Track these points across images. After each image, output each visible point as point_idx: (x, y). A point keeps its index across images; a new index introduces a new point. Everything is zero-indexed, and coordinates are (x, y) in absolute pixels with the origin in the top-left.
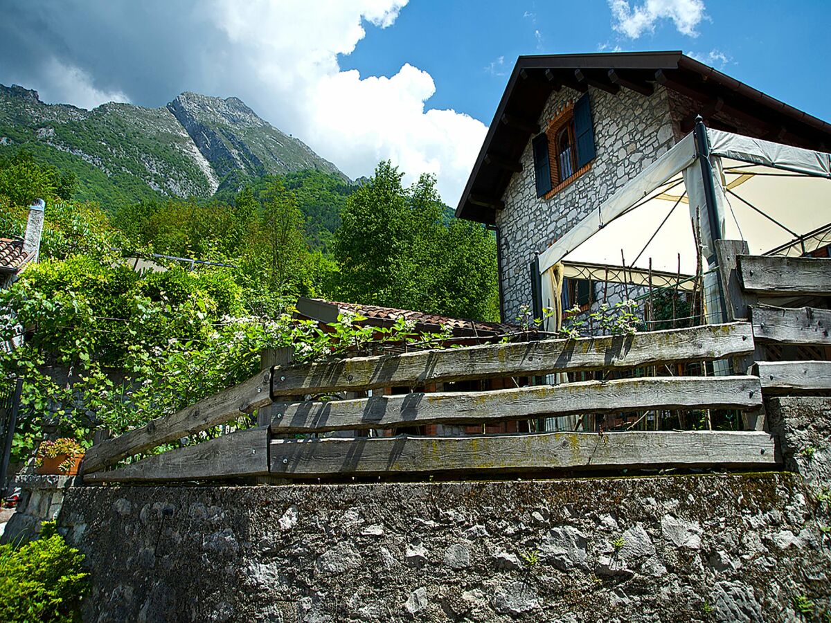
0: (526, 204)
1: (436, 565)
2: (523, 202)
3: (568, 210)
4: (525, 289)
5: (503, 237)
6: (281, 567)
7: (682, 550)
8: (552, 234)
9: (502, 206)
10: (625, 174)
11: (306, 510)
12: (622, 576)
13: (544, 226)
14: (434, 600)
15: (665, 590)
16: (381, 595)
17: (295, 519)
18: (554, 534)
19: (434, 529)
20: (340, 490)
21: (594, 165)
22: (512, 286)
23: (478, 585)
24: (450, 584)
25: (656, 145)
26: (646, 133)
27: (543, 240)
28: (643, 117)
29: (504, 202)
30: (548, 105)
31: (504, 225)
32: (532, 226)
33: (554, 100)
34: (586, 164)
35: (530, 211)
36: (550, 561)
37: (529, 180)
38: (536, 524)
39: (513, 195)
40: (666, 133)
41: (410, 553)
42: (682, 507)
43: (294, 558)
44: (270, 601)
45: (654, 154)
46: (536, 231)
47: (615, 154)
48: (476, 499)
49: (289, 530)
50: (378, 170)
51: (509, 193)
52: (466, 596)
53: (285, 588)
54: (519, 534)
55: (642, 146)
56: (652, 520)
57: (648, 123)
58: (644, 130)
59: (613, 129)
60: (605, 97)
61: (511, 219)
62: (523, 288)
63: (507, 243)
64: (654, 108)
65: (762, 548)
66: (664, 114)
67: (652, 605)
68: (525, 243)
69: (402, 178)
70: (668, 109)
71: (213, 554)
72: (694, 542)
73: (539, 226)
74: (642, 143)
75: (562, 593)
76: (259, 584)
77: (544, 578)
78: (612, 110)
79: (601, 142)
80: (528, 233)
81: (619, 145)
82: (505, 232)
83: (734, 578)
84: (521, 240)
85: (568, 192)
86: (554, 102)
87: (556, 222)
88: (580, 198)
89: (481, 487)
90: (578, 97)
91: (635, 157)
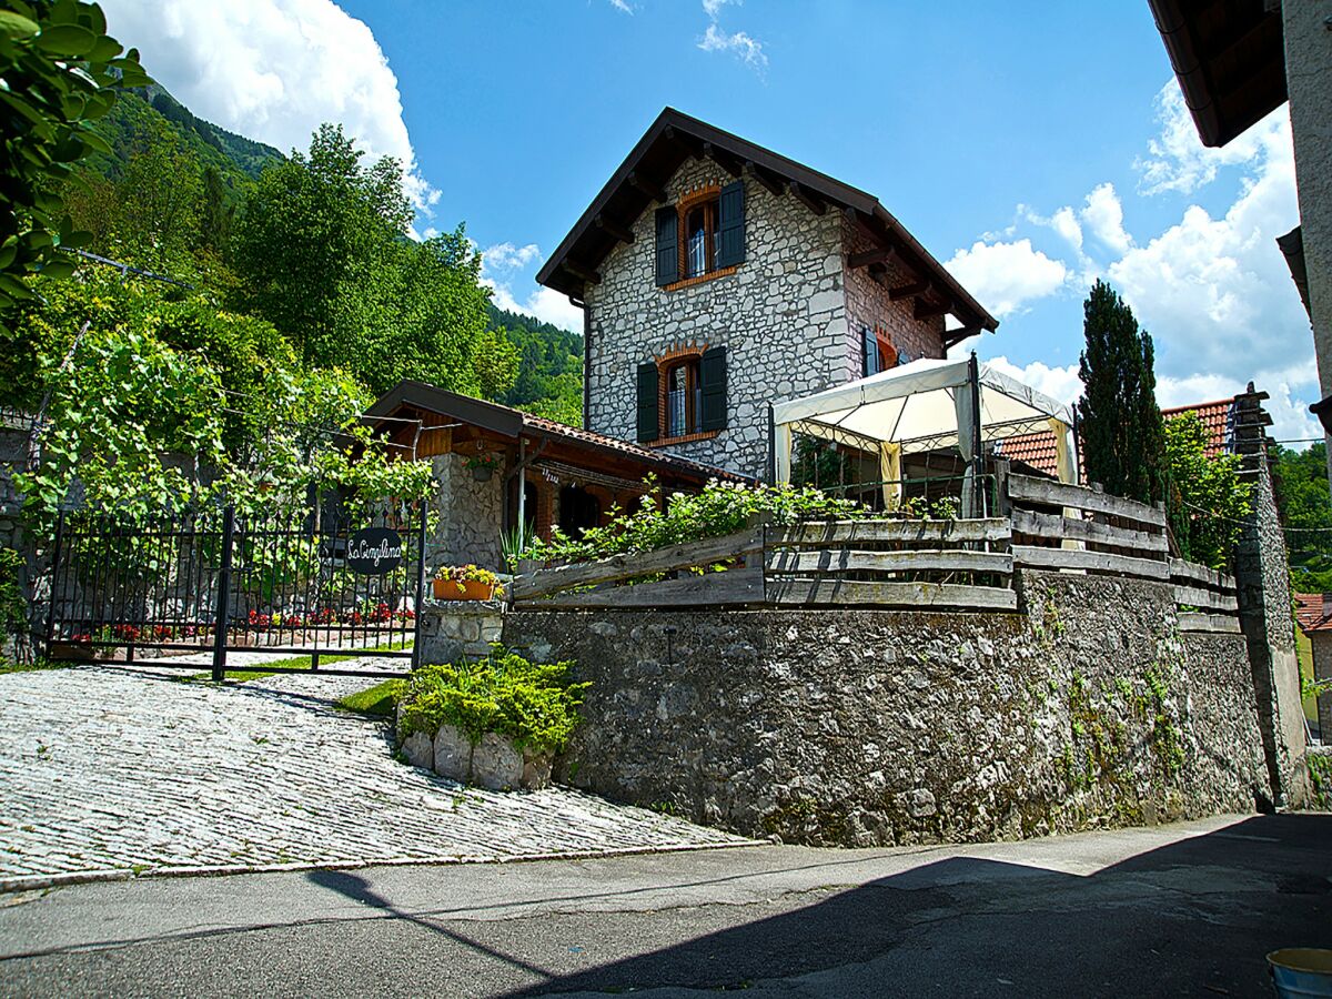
0: (636, 287)
1: (879, 661)
2: (630, 283)
3: (698, 313)
4: (624, 395)
5: (596, 320)
6: (792, 665)
7: (986, 655)
8: (672, 336)
9: (597, 280)
10: (779, 294)
11: (803, 627)
12: (963, 669)
13: (660, 323)
14: (880, 682)
15: (980, 678)
16: (853, 680)
17: (796, 633)
18: (932, 644)
19: (877, 640)
20: (822, 614)
21: (740, 270)
22: (605, 387)
23: (900, 673)
24: (886, 673)
25: (821, 273)
26: (811, 256)
27: (658, 339)
28: (809, 237)
29: (599, 275)
30: (681, 172)
31: (598, 305)
32: (642, 318)
33: (691, 168)
34: (730, 266)
35: (641, 299)
36: (932, 660)
37: (644, 259)
38: (925, 638)
39: (617, 270)
40: (834, 265)
41: (866, 655)
42: (985, 632)
43: (800, 658)
44: (788, 687)
45: (817, 282)
46: (648, 326)
47: (770, 267)
48: (896, 622)
49: (794, 641)
50: (319, 137)
51: (610, 265)
52: (895, 679)
53: (795, 678)
54: (917, 643)
55: (803, 268)
56: (974, 639)
57: (815, 245)
58: (808, 252)
59: (770, 236)
60: (764, 193)
61: (610, 300)
62: (621, 392)
63: (600, 330)
64: (823, 231)
65: (1016, 657)
66: (835, 244)
67: (974, 685)
68: (630, 337)
69: (359, 158)
70: (839, 239)
71: (734, 660)
72: (991, 652)
73: (653, 320)
74: (805, 265)
75: (938, 678)
76: (780, 676)
77: (930, 669)
78: (771, 214)
79: (753, 245)
80: (635, 325)
81: (774, 257)
82: (598, 313)
83: (1006, 672)
84: (623, 332)
85: (699, 291)
86: (691, 171)
87: (680, 322)
88: (716, 303)
89: (897, 614)
90: (727, 179)
91: (794, 279)
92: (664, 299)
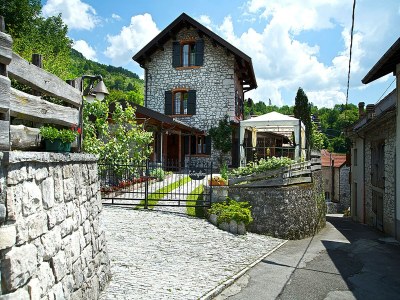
2: (162, 64)
3: (186, 78)
4: (160, 99)
5: (149, 73)
8: (177, 84)
10: (214, 77)
13: (173, 79)
17: (289, 192)
21: (201, 67)
22: (152, 96)
25: (227, 73)
27: (172, 84)
28: (224, 62)
29: (151, 59)
31: (150, 69)
32: (166, 76)
34: (198, 66)
35: (166, 70)
37: (168, 57)
39: (157, 59)
45: (226, 76)
47: (211, 68)
51: (155, 57)
55: (222, 71)
57: (226, 65)
58: (223, 66)
60: (210, 45)
61: (155, 68)
63: (151, 77)
64: (229, 61)
66: (232, 65)
68: (162, 81)
73: (170, 77)
78: (212, 52)
79: (206, 61)
80: (164, 78)
81: (213, 65)
84: (159, 79)
85: (187, 71)
86: (185, 32)
87: (180, 80)
88: (193, 76)
90: (197, 38)
91: (219, 74)
92: (175, 71)
